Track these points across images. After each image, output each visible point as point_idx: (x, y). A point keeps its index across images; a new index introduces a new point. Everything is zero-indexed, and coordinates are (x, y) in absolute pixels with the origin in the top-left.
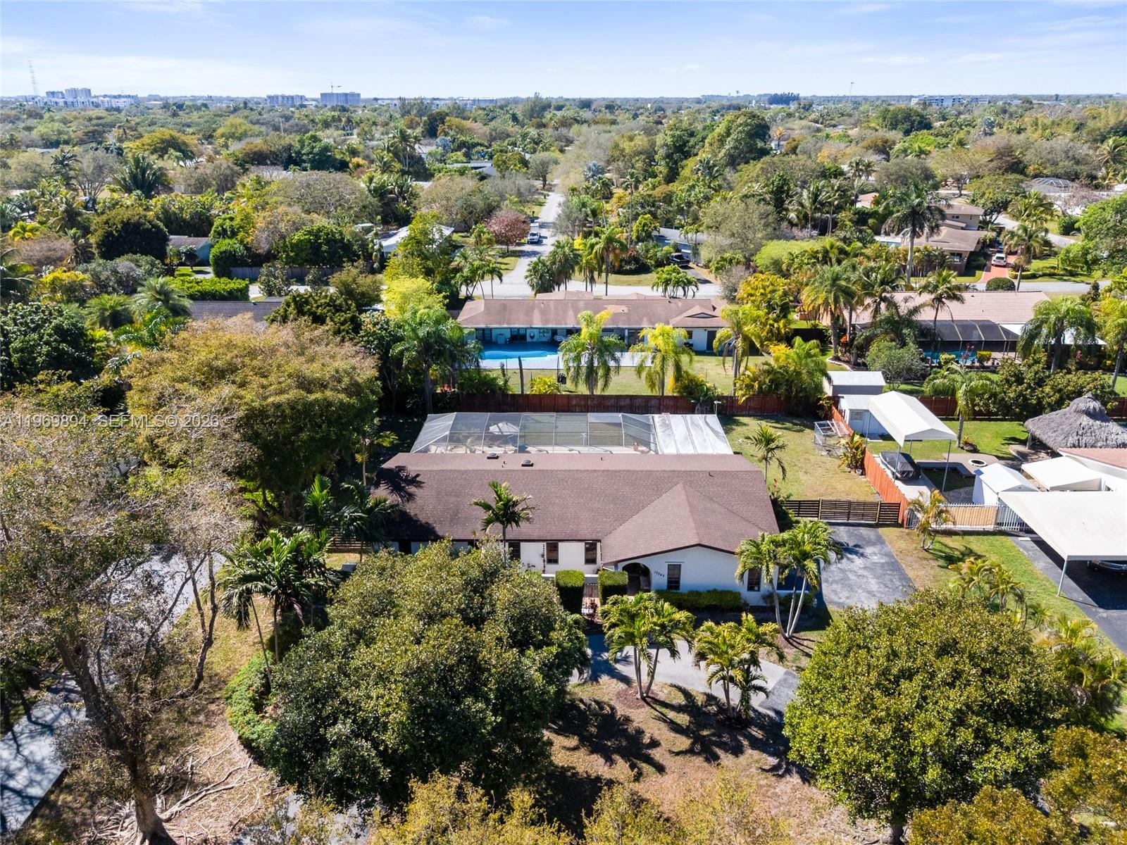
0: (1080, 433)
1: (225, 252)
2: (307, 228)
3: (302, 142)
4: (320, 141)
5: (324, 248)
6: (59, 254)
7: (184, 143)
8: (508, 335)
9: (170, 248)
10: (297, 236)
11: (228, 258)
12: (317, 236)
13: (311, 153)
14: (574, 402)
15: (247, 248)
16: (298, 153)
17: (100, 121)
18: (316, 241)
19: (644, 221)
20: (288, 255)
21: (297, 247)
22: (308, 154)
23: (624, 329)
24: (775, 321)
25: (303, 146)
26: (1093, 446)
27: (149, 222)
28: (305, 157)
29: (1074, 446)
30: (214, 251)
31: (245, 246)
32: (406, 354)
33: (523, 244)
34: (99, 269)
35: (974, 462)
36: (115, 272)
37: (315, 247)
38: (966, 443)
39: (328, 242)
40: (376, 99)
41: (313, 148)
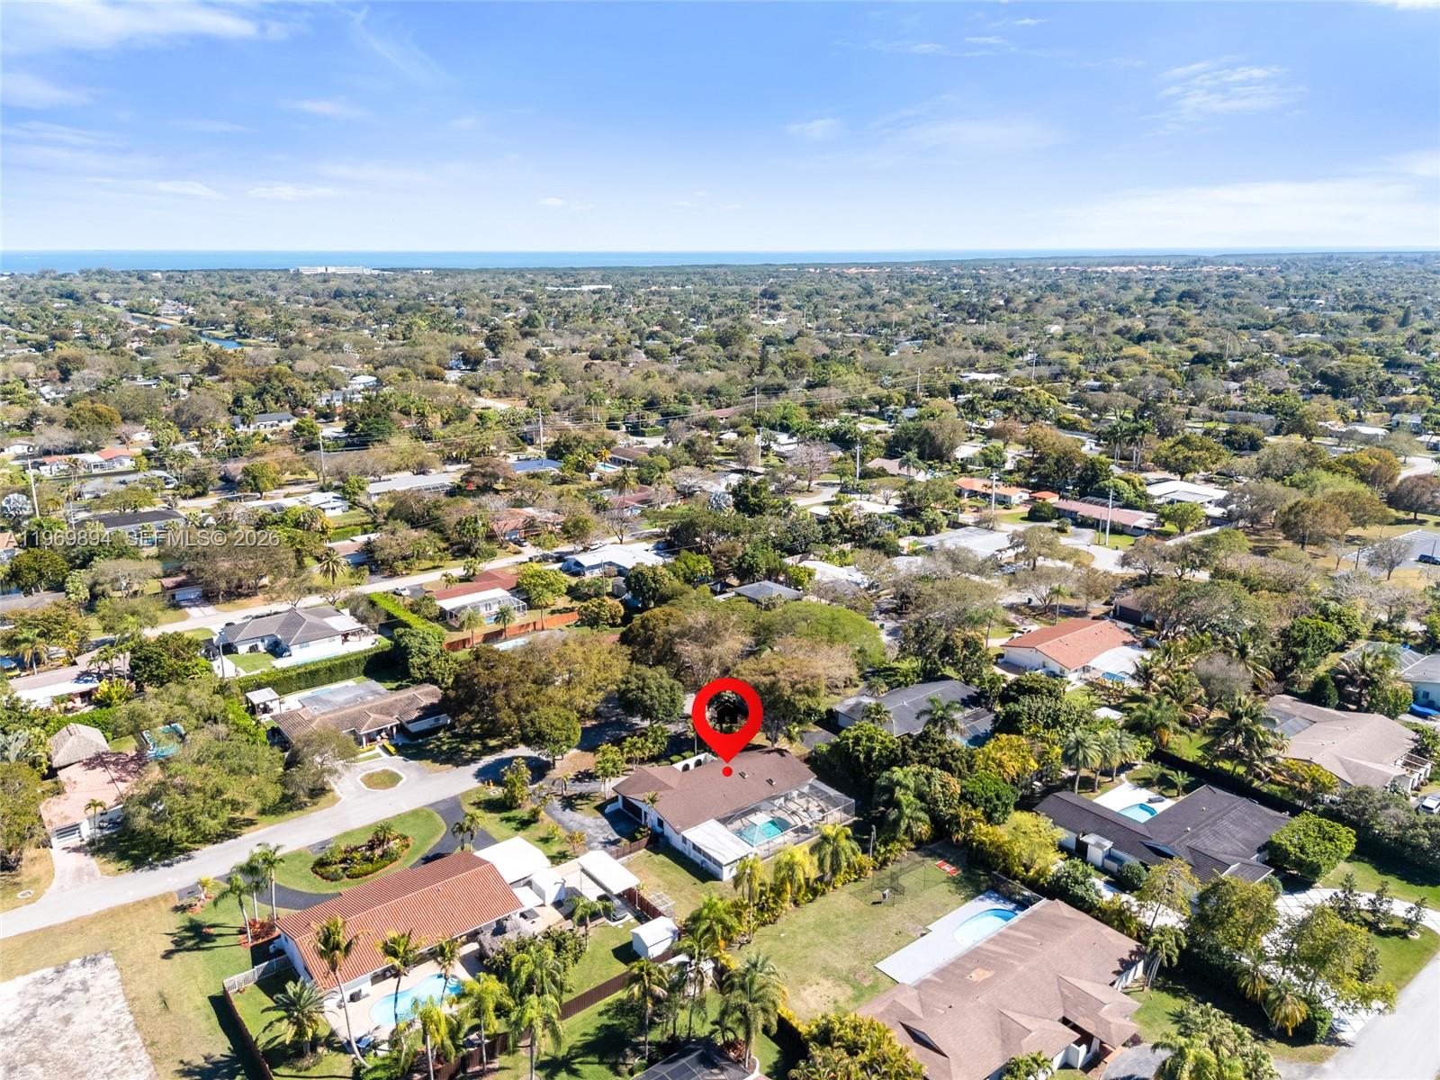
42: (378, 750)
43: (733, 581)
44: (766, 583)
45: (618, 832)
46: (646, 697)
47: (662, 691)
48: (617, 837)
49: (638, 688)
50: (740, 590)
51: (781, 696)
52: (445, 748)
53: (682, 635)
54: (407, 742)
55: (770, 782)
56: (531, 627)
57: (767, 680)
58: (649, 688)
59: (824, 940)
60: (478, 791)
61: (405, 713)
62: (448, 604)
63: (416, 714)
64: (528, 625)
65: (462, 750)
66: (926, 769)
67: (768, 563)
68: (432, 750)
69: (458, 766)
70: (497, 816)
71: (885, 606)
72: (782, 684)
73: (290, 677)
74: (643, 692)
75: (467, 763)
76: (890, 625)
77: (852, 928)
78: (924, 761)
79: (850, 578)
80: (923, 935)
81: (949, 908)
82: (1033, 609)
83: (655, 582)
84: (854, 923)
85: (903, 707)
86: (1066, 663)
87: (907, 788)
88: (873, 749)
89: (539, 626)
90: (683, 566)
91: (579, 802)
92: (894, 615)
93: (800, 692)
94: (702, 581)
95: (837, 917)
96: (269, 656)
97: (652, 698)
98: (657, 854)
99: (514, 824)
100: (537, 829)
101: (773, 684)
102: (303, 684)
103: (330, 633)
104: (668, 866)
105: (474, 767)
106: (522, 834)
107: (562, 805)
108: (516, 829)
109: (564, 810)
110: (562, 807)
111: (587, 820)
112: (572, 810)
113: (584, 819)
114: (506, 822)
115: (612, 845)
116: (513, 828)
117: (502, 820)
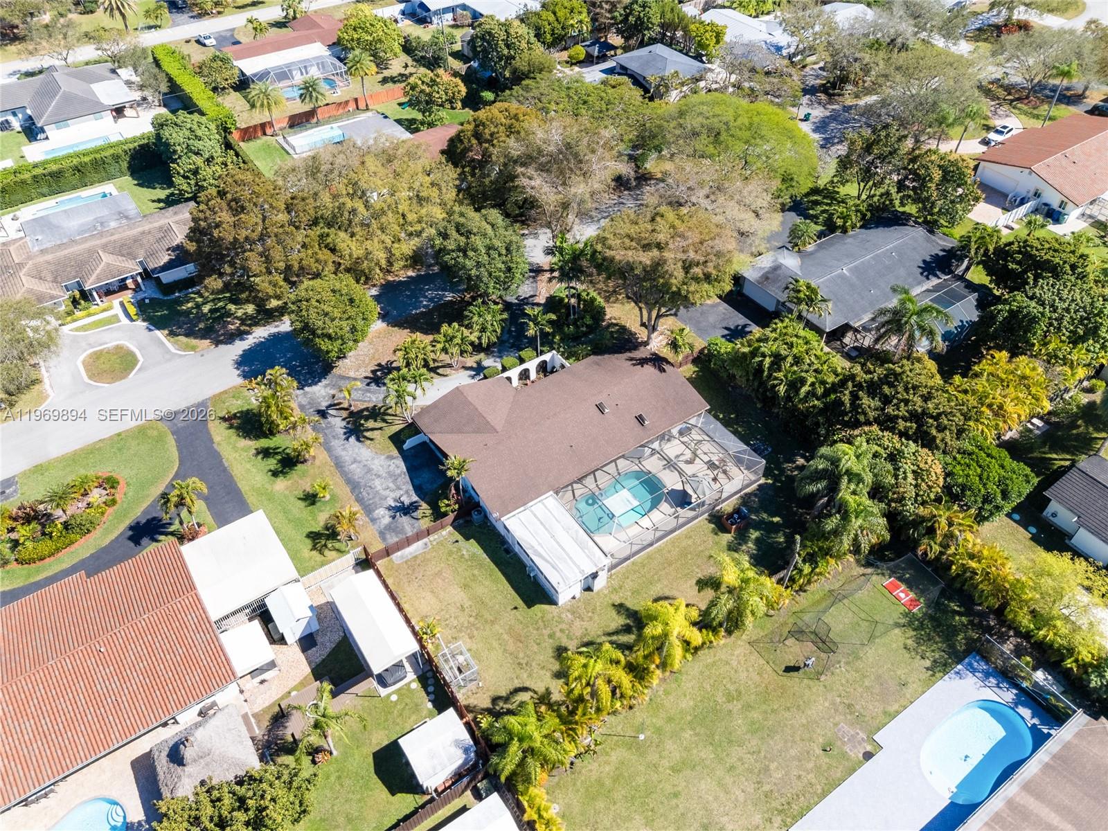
42: (117, 310)
43: (615, 40)
44: (659, 49)
45: (418, 489)
46: (469, 263)
47: (494, 254)
48: (415, 498)
49: (459, 249)
50: (623, 58)
51: (667, 285)
52: (206, 309)
53: (527, 160)
54: (158, 295)
55: (640, 419)
56: (352, 107)
57: (646, 258)
58: (475, 250)
59: (707, 753)
60: (234, 393)
61: (152, 254)
62: (250, 66)
63: (165, 258)
64: (347, 102)
65: (229, 314)
66: (891, 441)
67: (663, 15)
68: (188, 312)
69: (217, 343)
70: (253, 444)
71: (812, 82)
72: (669, 267)
73: (23, 182)
74: (465, 256)
75: (230, 338)
76: (818, 113)
77: (754, 728)
78: (887, 423)
79: (769, 39)
80: (868, 756)
81: (908, 692)
82: (1009, 89)
83: (508, 46)
84: (755, 715)
85: (842, 277)
86: (1067, 190)
87: (859, 479)
88: (803, 381)
89: (362, 105)
90: (552, 18)
91: (371, 424)
92: (823, 97)
93: (696, 279)
94: (576, 40)
95: (730, 698)
96: (23, 137)
97: (478, 265)
98: (467, 538)
99: (272, 463)
100: (304, 475)
101: (658, 264)
102: (45, 190)
103: (93, 108)
104: (481, 566)
105: (240, 347)
106: (281, 484)
107: (346, 428)
108: (275, 474)
109: (347, 439)
110: (345, 433)
111: (376, 462)
112: (358, 440)
113: (373, 459)
114: (263, 458)
115: (405, 514)
116: (270, 471)
117: (258, 453)
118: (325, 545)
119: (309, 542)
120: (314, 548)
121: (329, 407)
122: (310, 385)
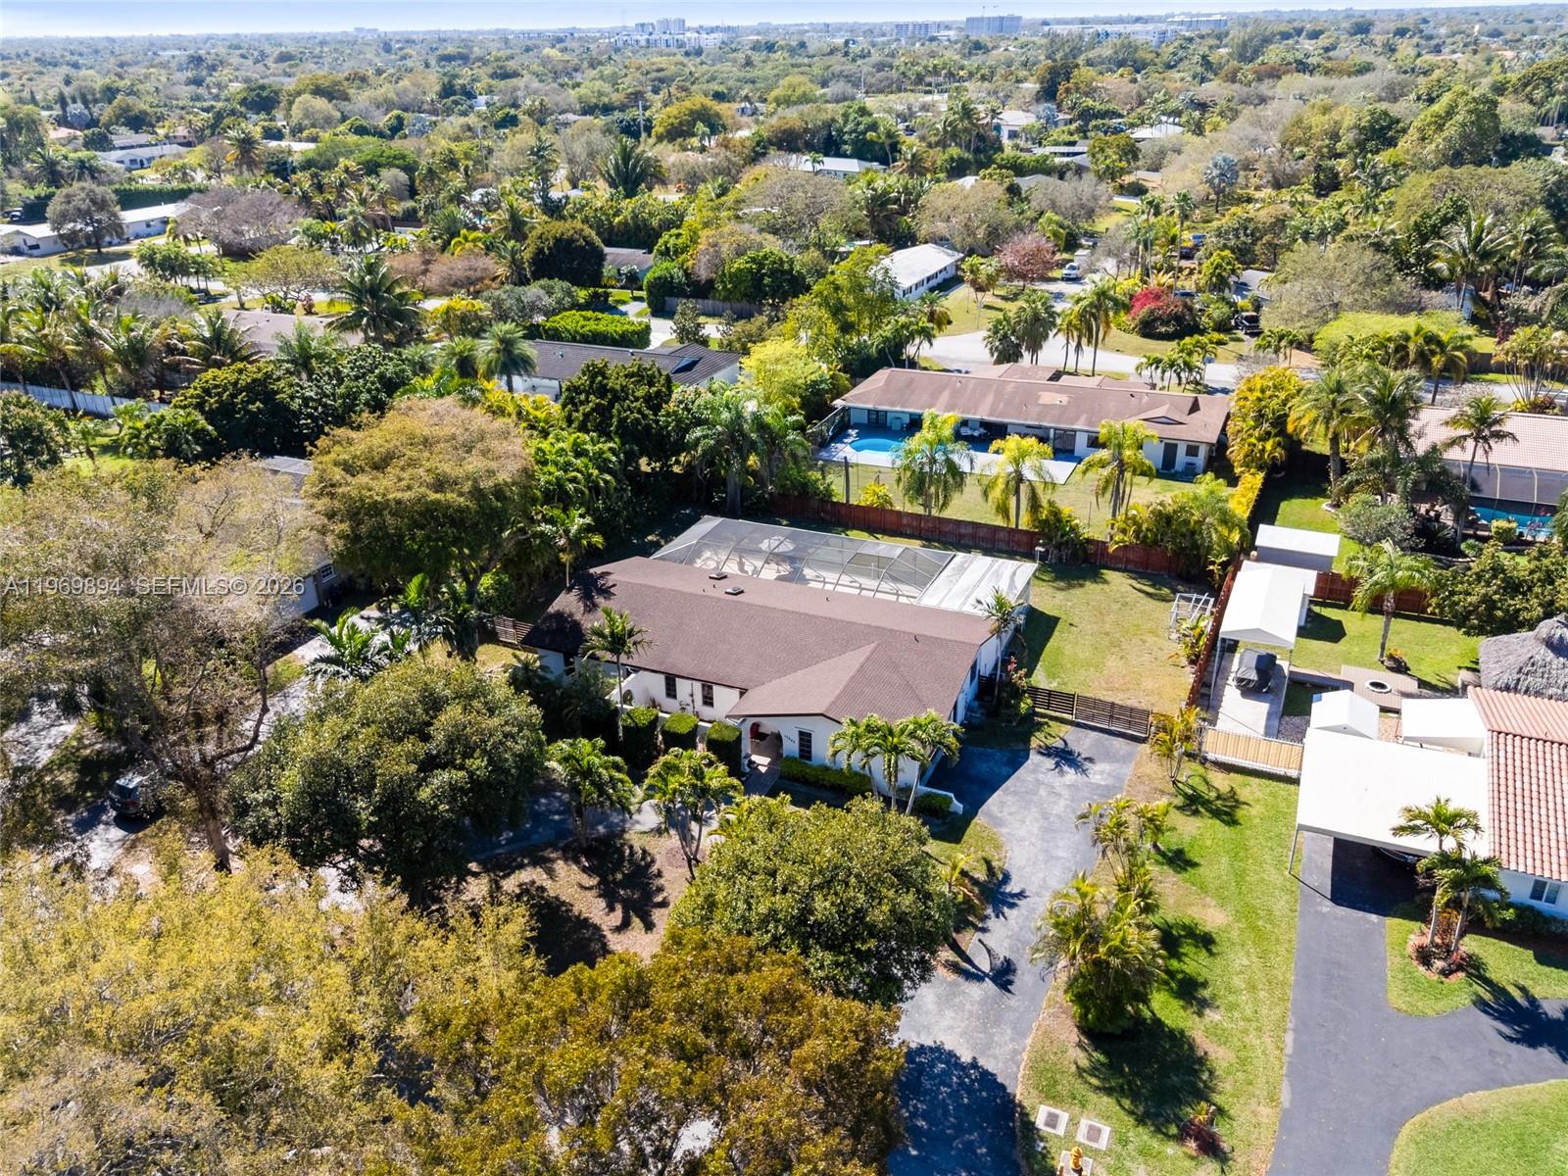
0: (1525, 670)
1: (659, 278)
2: (751, 253)
3: (845, 116)
4: (870, 115)
5: (767, 280)
6: (479, 274)
7: (718, 115)
8: (907, 420)
9: (608, 270)
10: (740, 263)
11: (662, 286)
12: (761, 265)
13: (855, 131)
14: (905, 521)
15: (687, 274)
16: (840, 131)
17: (661, 74)
18: (759, 271)
19: (1219, 260)
20: (725, 287)
21: (737, 277)
22: (850, 133)
23: (1048, 429)
24: (1260, 439)
25: (846, 122)
26: (1538, 694)
27: (584, 238)
28: (846, 137)
29: (1507, 689)
30: (649, 276)
31: (685, 271)
32: (703, 442)
33: (1055, 280)
34: (504, 296)
35: (1373, 684)
36: (519, 300)
37: (757, 278)
38: (1391, 657)
39: (773, 273)
40: (1045, 23)
41: (859, 124)
70: (1197, 1029)
99: (1195, 964)
106: (1211, 917)
107: (998, 913)
108: (1206, 941)
109: (1021, 895)
110: (1012, 906)
111: (1022, 832)
112: (1007, 878)
113: (1023, 839)
114: (1205, 985)
115: (1071, 753)
116: (1211, 953)
117: (1203, 1005)
118: (1219, 797)
119: (1240, 813)
120: (1238, 803)
121: (976, 976)
122: (951, 1058)
